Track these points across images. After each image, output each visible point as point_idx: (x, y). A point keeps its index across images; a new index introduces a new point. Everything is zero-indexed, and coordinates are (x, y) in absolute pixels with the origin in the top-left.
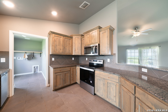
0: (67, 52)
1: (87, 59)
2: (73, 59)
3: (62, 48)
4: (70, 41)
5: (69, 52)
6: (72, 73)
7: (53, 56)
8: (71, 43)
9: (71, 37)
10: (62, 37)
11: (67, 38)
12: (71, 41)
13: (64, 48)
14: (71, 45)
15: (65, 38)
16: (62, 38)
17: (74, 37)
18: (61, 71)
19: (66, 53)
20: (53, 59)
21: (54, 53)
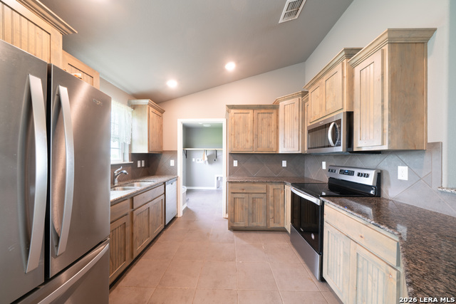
0: (263, 147)
1: (324, 163)
2: (284, 164)
3: (250, 137)
4: (271, 117)
5: (268, 147)
6: (271, 199)
7: (234, 156)
8: (273, 123)
9: (275, 107)
10: (251, 111)
11: (263, 111)
12: (274, 116)
13: (256, 136)
14: (273, 128)
15: (258, 111)
16: (250, 115)
17: (281, 104)
18: (244, 191)
19: (259, 149)
20: (235, 163)
21: (236, 150)
